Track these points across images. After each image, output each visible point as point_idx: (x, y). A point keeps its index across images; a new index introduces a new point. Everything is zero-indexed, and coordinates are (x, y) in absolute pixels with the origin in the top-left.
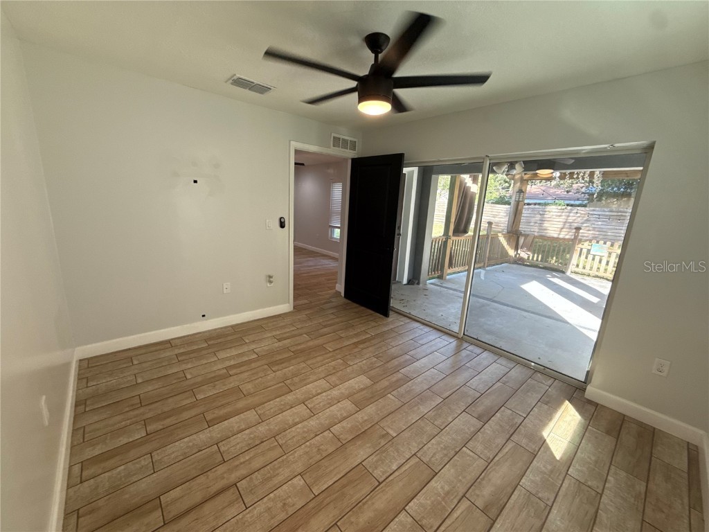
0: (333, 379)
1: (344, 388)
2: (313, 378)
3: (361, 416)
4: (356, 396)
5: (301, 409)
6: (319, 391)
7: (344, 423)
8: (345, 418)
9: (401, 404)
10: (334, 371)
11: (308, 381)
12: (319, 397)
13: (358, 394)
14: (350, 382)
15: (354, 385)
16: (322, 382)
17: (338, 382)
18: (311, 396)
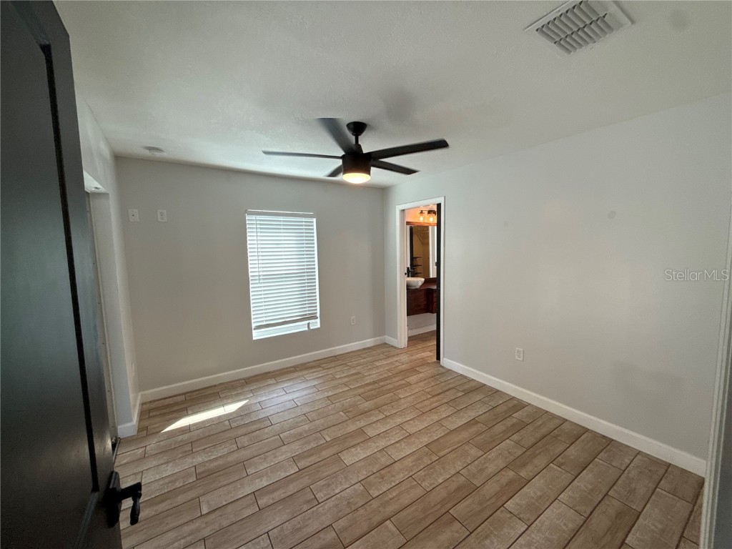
0: (384, 460)
1: (373, 448)
2: (408, 462)
3: (362, 423)
4: (362, 440)
5: (412, 430)
6: (398, 445)
7: (375, 419)
8: (374, 422)
9: (322, 432)
10: (382, 472)
11: (413, 458)
12: (397, 440)
13: (359, 441)
14: (365, 456)
15: (361, 452)
16: (396, 456)
17: (379, 455)
18: (405, 440)
